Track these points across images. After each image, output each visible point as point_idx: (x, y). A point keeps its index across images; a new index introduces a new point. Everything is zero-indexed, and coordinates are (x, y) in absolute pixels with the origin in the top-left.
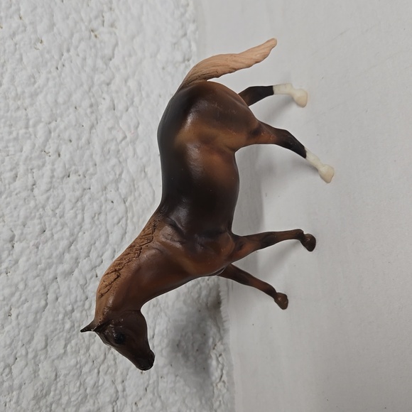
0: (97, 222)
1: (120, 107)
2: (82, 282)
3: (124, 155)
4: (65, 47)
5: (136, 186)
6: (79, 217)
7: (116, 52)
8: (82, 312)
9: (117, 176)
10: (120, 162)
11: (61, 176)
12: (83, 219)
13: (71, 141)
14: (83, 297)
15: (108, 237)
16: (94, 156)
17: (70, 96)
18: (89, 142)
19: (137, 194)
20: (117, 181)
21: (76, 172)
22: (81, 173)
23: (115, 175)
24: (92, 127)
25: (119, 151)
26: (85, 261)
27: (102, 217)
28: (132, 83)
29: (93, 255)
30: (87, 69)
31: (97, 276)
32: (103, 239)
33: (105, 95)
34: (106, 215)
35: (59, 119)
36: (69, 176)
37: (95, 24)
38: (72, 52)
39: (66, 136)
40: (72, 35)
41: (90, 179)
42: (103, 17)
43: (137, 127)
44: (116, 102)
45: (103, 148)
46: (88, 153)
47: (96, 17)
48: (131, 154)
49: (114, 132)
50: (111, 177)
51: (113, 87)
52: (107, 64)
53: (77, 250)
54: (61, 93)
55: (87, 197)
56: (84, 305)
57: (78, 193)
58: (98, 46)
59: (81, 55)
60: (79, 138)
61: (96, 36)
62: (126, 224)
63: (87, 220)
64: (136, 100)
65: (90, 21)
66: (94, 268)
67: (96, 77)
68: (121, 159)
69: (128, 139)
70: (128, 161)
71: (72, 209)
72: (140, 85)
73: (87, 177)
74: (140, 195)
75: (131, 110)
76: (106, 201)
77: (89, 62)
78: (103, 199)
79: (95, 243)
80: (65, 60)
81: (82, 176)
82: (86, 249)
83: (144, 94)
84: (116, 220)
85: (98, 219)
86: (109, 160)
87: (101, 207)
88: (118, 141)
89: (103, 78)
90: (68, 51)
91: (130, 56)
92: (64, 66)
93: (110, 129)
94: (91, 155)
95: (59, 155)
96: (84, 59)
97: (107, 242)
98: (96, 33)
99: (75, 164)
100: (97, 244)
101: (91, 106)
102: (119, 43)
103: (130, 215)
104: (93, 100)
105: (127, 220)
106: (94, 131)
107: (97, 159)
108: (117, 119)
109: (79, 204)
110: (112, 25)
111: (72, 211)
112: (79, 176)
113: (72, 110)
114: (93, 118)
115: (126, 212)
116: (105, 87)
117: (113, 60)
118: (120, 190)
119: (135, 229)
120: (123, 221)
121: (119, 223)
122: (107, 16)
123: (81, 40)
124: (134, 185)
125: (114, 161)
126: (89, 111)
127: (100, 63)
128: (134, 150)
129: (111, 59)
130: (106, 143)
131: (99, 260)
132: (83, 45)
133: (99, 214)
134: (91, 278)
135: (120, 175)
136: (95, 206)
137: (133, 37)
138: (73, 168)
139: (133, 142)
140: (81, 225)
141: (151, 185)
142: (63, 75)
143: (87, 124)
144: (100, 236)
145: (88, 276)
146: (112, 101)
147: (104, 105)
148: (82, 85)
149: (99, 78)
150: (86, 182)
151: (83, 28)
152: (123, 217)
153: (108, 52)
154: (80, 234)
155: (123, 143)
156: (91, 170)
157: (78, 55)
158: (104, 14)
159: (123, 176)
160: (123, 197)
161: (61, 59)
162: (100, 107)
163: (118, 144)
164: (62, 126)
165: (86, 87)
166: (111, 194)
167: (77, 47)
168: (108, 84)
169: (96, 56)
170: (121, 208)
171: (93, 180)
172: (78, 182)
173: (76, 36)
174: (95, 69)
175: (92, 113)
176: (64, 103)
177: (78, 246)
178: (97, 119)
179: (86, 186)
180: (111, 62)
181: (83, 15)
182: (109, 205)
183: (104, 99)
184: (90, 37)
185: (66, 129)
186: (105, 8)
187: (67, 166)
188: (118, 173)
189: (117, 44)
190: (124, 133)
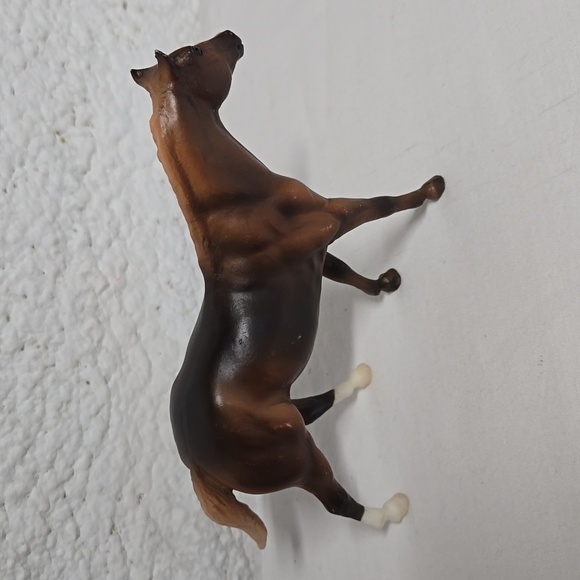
0: (65, 415)
1: (99, 241)
2: (42, 507)
3: (105, 311)
4: (17, 158)
5: (123, 357)
6: (38, 409)
7: (93, 161)
8: (42, 552)
9: (95, 344)
10: (99, 322)
11: (10, 349)
12: (44, 412)
13: (25, 297)
14: (45, 530)
15: (81, 436)
16: (60, 316)
17: (24, 230)
18: (52, 296)
19: (124, 368)
20: (95, 352)
21: (34, 342)
22: (40, 343)
23: (92, 342)
24: (58, 273)
25: (97, 307)
26: (46, 475)
27: (73, 408)
28: (116, 205)
29: (60, 465)
30: (50, 189)
31: (65, 496)
32: (74, 439)
33: (76, 226)
34: (79, 402)
35: (8, 266)
36: (23, 349)
37: (61, 123)
38: (28, 166)
39: (18, 289)
40: (27, 142)
41: (55, 351)
42: (74, 112)
43: (124, 269)
44: (93, 235)
45: (73, 305)
46: (51, 312)
47: (63, 114)
48: (115, 308)
49: (90, 279)
50: (86, 346)
51: (89, 213)
52: (79, 180)
53: (34, 459)
54: (12, 227)
55: (49, 378)
56: (45, 542)
57: (36, 374)
58: (67, 154)
59: (41, 169)
60: (38, 292)
61: (63, 140)
62: (109, 415)
63: (50, 414)
64: (123, 229)
65: (54, 119)
66: (60, 484)
67: (64, 200)
68: (101, 318)
69: (111, 288)
70: (112, 320)
71: (28, 397)
72: (128, 208)
73: (50, 349)
74: (129, 370)
75: (115, 244)
76: (78, 381)
77: (54, 178)
78: (73, 379)
79: (62, 447)
80: (17, 178)
81: (42, 348)
82: (48, 457)
83: (134, 219)
84: (93, 410)
85: (67, 410)
86: (82, 321)
87: (70, 391)
88: (97, 291)
89: (73, 201)
90: (22, 164)
91: (113, 166)
92: (15, 186)
93: (85, 275)
94: (56, 316)
95: (8, 319)
96: (46, 175)
97: (79, 443)
98: (63, 136)
99: (31, 331)
100: (65, 447)
101: (56, 243)
102: (98, 148)
103: (114, 400)
104: (59, 235)
105: (109, 408)
106: (60, 279)
107: (65, 320)
108: (95, 260)
109: (38, 390)
110: (87, 123)
111: (27, 402)
112: (38, 347)
113: (27, 250)
114: (59, 259)
115: (109, 396)
116: (76, 215)
117: (89, 173)
118: (99, 364)
119: (122, 420)
120: (104, 410)
121: (98, 413)
122: (80, 111)
123: (41, 147)
124: (120, 355)
125: (90, 322)
126: (52, 250)
127: (69, 180)
128: (121, 303)
129: (85, 173)
130: (77, 297)
131: (68, 471)
132: (43, 155)
133: (69, 402)
134: (56, 500)
135: (100, 341)
136: (63, 391)
137: (117, 139)
138: (29, 336)
139: (119, 291)
140: (40, 421)
141: (145, 354)
142: (14, 200)
143: (49, 270)
144: (69, 436)
145: (52, 498)
146: (88, 233)
147: (75, 241)
148: (42, 213)
149: (68, 201)
150: (48, 356)
151: (44, 130)
152: (103, 405)
153: (80, 162)
154: (40, 435)
155: (104, 294)
156: (56, 338)
157: (36, 170)
158: (75, 108)
159: (104, 343)
160: (103, 374)
161: (11, 177)
162: (70, 243)
163: (96, 296)
164: (12, 276)
165: (48, 216)
166: (86, 372)
167: (35, 158)
168: (81, 209)
169: (63, 169)
170: (100, 392)
171: (59, 352)
172: (36, 358)
173: (34, 142)
174: (61, 189)
175: (57, 253)
176: (16, 242)
177: (37, 453)
178: (64, 262)
179: (48, 362)
180: (86, 177)
181: (43, 111)
182: (83, 389)
183: (75, 231)
184: (54, 142)
185: (18, 279)
186: (77, 99)
187: (20, 334)
188: (96, 339)
189: (93, 151)
190: (105, 279)
